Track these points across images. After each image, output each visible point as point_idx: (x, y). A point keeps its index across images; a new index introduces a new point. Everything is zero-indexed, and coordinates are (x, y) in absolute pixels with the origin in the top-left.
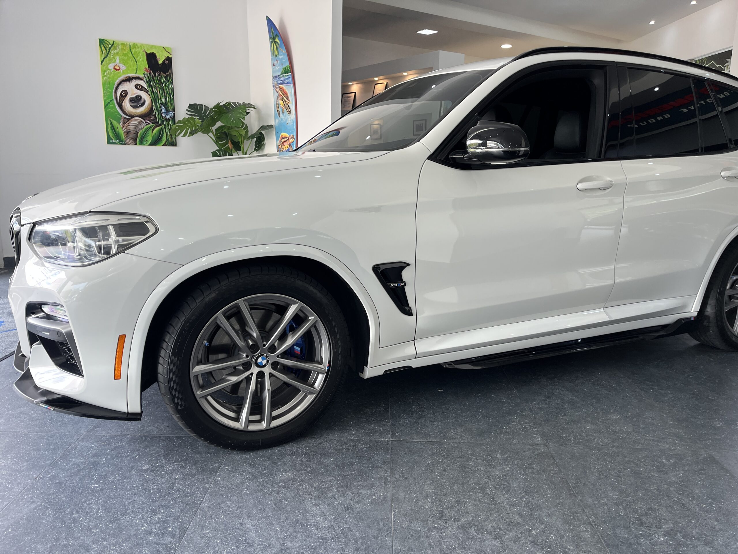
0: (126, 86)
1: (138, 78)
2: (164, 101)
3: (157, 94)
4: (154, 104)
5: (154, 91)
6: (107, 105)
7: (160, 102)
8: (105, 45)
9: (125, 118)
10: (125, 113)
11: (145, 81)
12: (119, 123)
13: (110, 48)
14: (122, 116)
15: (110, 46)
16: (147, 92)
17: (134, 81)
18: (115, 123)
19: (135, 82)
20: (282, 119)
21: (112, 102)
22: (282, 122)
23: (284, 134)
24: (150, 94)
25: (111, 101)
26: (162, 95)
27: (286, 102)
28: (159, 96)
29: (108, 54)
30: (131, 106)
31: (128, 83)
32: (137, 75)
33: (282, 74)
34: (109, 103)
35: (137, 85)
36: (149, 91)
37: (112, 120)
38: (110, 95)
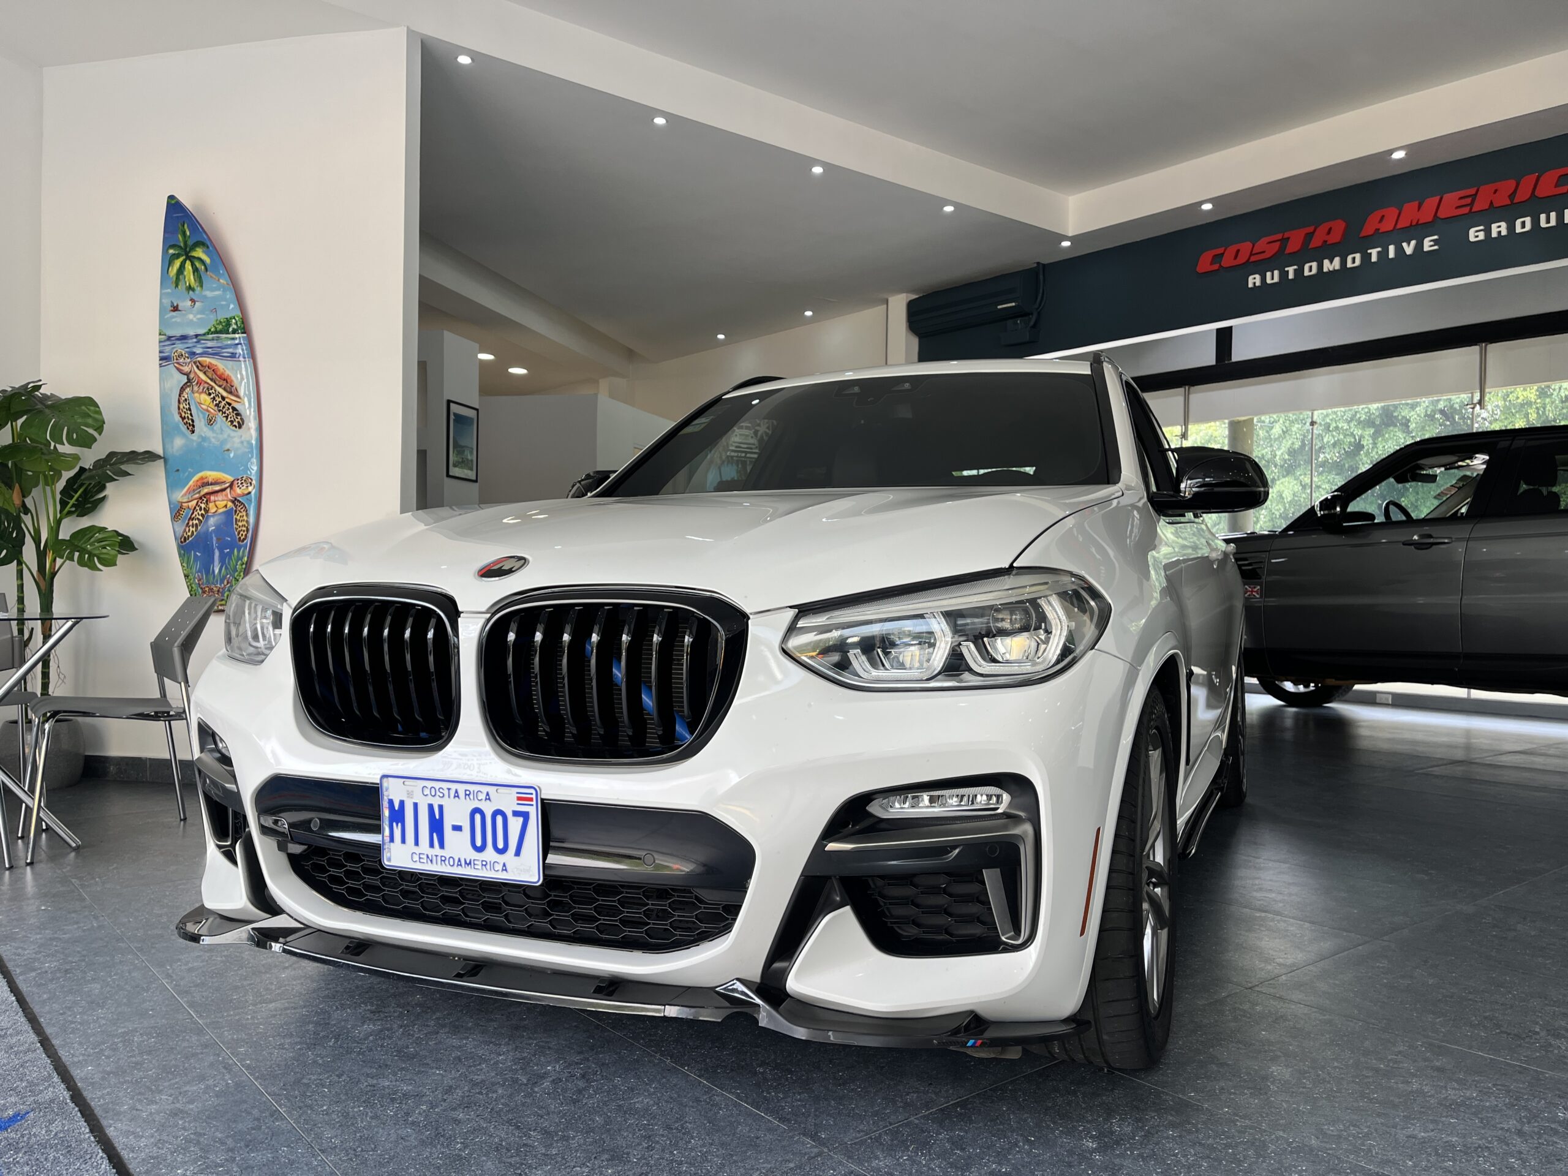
20: (204, 439)
22: (206, 444)
23: (211, 475)
27: (223, 398)
33: (209, 332)
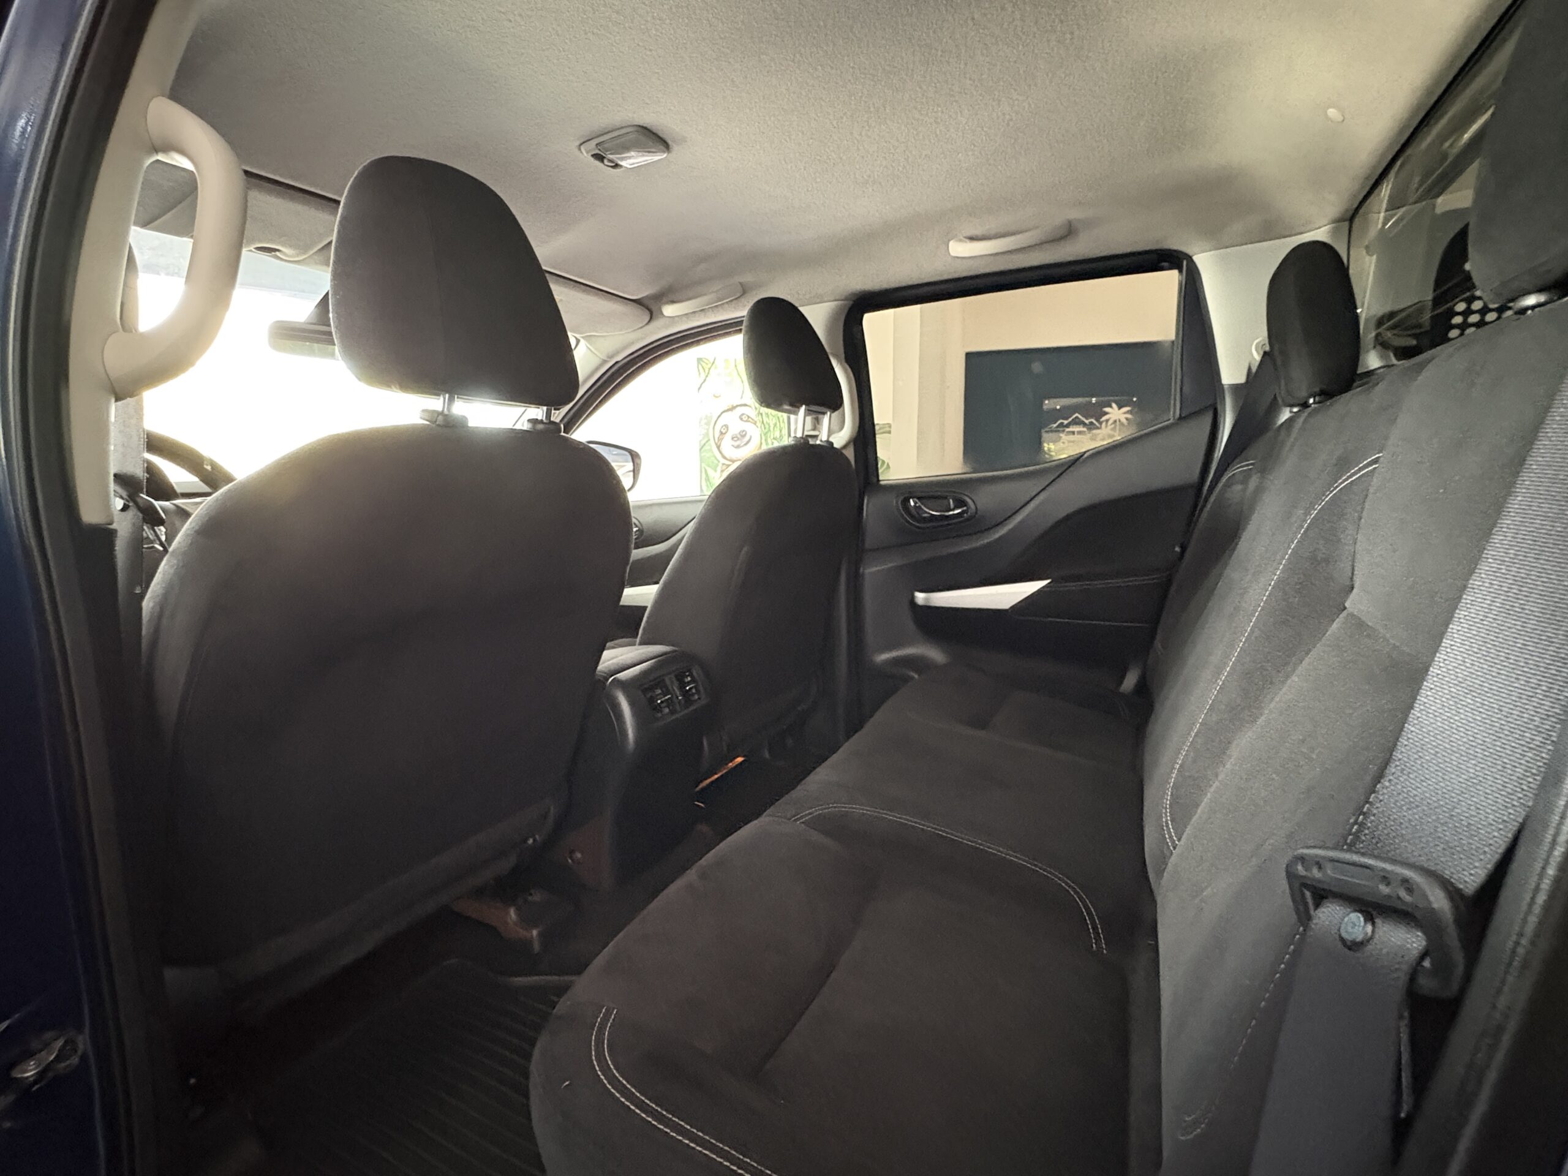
0: (726, 419)
1: (745, 405)
2: (777, 434)
3: (769, 427)
4: (763, 441)
5: (765, 422)
6: (702, 447)
7: (772, 437)
8: (704, 364)
9: (723, 464)
10: (725, 458)
11: (754, 408)
12: (716, 471)
13: (710, 369)
14: (719, 462)
15: (709, 365)
16: (755, 423)
17: (738, 408)
18: (710, 472)
19: (739, 411)
21: (709, 442)
24: (759, 426)
25: (707, 442)
26: (775, 425)
28: (772, 429)
29: (707, 376)
30: (733, 446)
31: (730, 412)
32: (743, 402)
34: (705, 444)
35: (743, 414)
36: (758, 422)
37: (707, 468)
38: (707, 434)
